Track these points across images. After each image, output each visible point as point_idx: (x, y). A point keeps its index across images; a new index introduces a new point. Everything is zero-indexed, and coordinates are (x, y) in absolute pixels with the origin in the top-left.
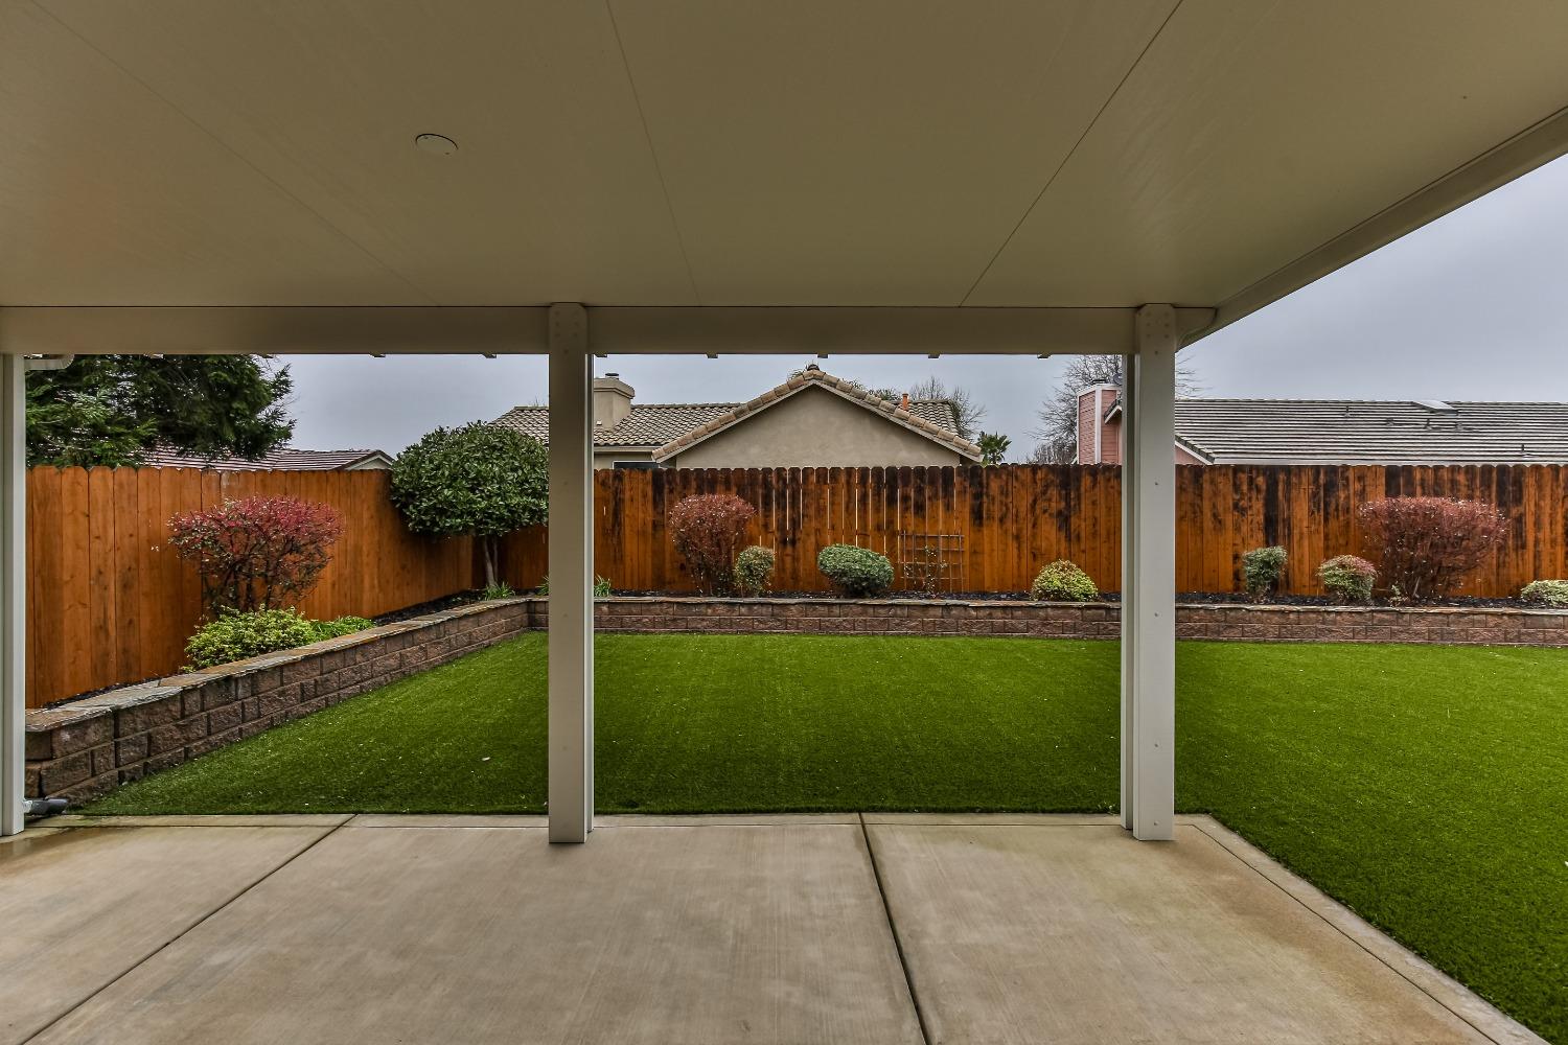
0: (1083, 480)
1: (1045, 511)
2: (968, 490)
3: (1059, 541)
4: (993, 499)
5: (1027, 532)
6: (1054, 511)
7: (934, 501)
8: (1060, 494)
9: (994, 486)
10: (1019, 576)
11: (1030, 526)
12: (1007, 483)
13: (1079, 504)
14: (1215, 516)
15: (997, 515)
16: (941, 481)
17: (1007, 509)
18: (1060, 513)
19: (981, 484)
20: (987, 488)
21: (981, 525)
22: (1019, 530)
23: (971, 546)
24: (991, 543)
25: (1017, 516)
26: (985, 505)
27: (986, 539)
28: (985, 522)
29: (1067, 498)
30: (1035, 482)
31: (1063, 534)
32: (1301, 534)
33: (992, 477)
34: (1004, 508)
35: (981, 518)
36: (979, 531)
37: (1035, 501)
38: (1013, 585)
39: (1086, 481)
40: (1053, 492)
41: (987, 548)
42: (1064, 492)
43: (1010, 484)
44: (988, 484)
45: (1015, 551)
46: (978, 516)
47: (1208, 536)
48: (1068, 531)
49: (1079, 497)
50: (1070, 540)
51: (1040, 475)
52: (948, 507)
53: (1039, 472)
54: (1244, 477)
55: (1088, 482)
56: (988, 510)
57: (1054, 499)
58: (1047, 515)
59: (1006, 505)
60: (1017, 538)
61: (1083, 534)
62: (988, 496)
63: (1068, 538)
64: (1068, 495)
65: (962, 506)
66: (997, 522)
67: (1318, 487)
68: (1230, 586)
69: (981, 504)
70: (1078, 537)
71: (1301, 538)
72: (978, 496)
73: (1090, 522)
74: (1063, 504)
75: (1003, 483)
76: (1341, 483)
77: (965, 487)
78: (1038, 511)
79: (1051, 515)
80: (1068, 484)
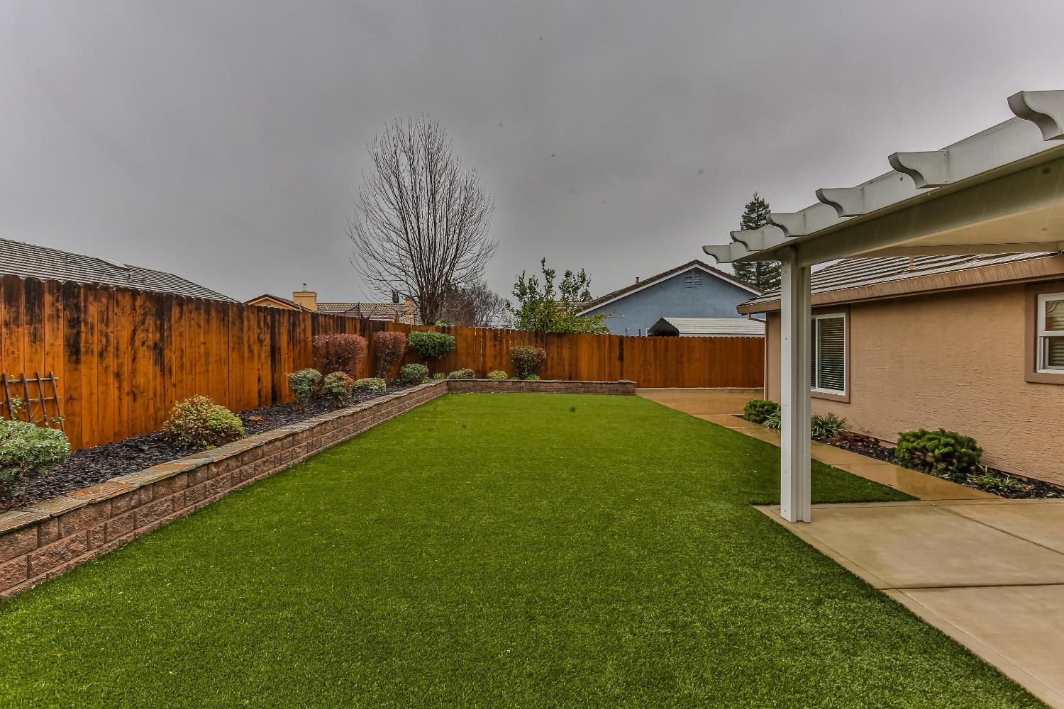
0: (173, 310)
1: (143, 344)
2: (61, 314)
3: (155, 378)
4: (92, 328)
5: (126, 370)
6: (151, 343)
7: (14, 327)
8: (156, 324)
9: (94, 310)
10: (120, 421)
11: (130, 360)
12: (108, 308)
13: (171, 335)
14: (249, 346)
15: (96, 348)
16: (23, 297)
17: (108, 341)
18: (156, 345)
19: (77, 306)
20: (85, 312)
21: (78, 362)
22: (121, 366)
23: (66, 391)
24: (90, 383)
25: (118, 349)
26: (83, 335)
27: (84, 380)
28: (83, 358)
29: (161, 329)
30: (135, 309)
31: (158, 368)
32: (285, 359)
33: (91, 299)
34: (104, 340)
35: (77, 352)
36: (76, 370)
37: (134, 331)
38: (115, 434)
39: (175, 311)
40: (150, 321)
41: (85, 391)
42: (158, 322)
43: (110, 309)
44: (85, 307)
45: (117, 391)
46: (74, 350)
47: (246, 364)
48: (162, 364)
49: (170, 328)
50: (164, 374)
51: (139, 302)
52: (36, 338)
53: (138, 298)
54: (262, 315)
55: (177, 311)
56: (86, 342)
57: (151, 330)
58: (145, 348)
59: (107, 336)
60: (118, 375)
61: (174, 369)
62: (86, 324)
63: (162, 371)
64: (162, 325)
65: (54, 336)
66: (95, 358)
67: (290, 325)
68: (257, 403)
69: (79, 333)
70: (170, 370)
71: (285, 362)
72: (74, 323)
73: (178, 353)
74: (158, 336)
75: (104, 308)
76: (297, 322)
77: (58, 310)
78: (137, 344)
79: (148, 347)
80: (163, 314)
